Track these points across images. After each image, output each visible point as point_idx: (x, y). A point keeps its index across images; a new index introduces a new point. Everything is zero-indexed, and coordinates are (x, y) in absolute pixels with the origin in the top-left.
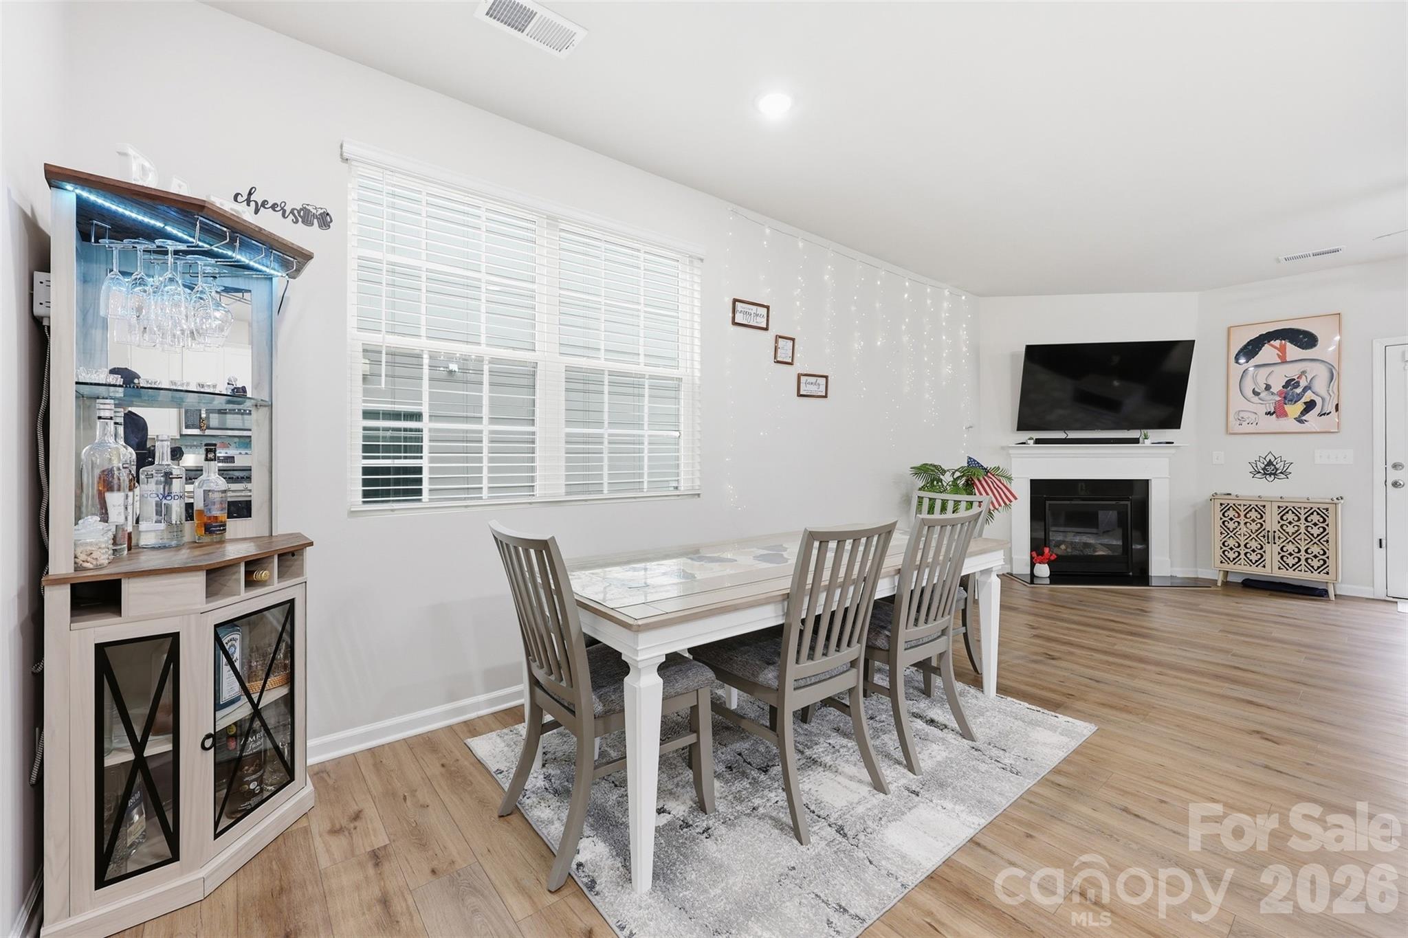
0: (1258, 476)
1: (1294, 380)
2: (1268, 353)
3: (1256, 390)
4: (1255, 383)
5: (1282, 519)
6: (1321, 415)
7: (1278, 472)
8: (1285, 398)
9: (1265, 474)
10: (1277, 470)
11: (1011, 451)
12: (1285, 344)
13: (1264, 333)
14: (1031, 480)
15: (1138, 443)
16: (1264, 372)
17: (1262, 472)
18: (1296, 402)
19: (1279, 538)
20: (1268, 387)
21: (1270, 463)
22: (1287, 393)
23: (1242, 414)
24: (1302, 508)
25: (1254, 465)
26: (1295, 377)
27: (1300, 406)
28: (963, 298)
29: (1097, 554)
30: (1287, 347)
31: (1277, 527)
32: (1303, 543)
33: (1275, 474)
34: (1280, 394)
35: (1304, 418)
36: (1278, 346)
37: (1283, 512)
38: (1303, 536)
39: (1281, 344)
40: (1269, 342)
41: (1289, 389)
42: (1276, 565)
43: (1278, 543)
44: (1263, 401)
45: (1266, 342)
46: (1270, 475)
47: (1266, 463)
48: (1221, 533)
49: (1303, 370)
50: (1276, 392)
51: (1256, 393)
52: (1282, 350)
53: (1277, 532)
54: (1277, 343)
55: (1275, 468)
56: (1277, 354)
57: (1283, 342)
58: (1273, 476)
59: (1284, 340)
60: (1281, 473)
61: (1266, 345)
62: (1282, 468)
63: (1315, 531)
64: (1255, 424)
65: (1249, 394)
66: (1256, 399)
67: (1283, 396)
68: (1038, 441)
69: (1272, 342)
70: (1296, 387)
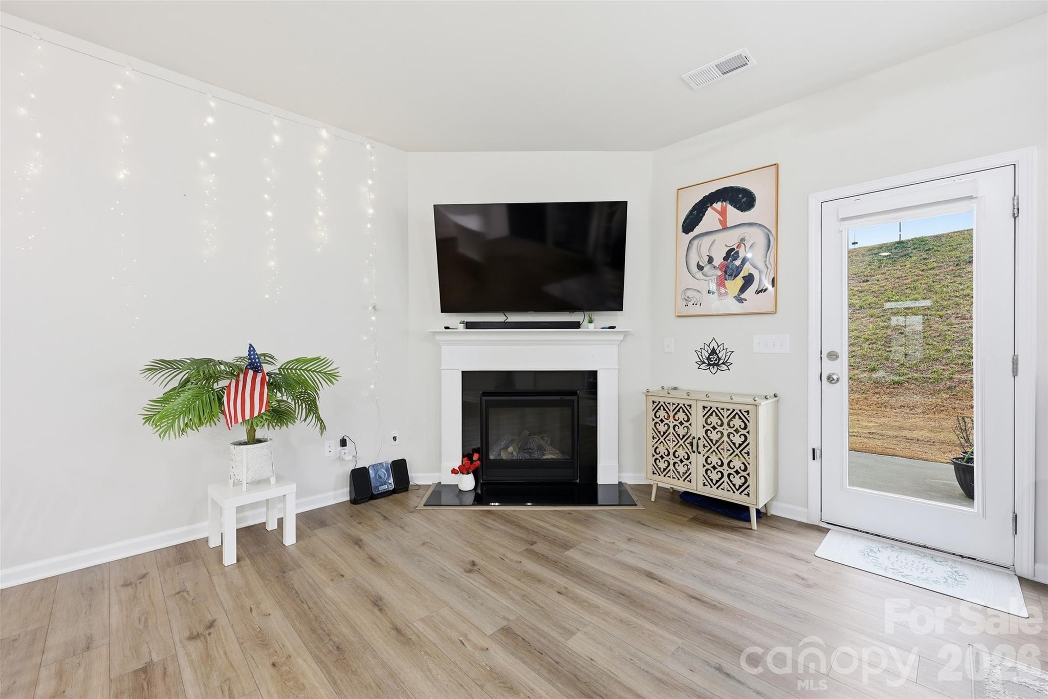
0: (703, 366)
1: (734, 249)
2: (710, 219)
3: (700, 263)
4: (700, 256)
5: (707, 423)
6: (758, 292)
7: (721, 362)
8: (725, 272)
9: (709, 365)
10: (720, 359)
11: (438, 338)
12: (726, 206)
13: (707, 194)
14: (463, 372)
15: (579, 327)
16: (707, 240)
17: (706, 362)
18: (736, 276)
19: (704, 446)
20: (711, 260)
21: (713, 352)
22: (727, 267)
23: (689, 293)
24: (725, 410)
25: (699, 353)
26: (735, 247)
27: (739, 281)
28: (368, 147)
29: (545, 457)
30: (728, 208)
31: (701, 433)
32: (726, 454)
33: (717, 365)
34: (720, 268)
35: (743, 296)
36: (720, 210)
37: (709, 412)
38: (725, 446)
39: (722, 205)
40: (711, 205)
41: (729, 261)
42: (701, 480)
43: (703, 453)
44: (706, 276)
45: (709, 205)
46: (714, 365)
47: (710, 352)
48: (654, 438)
49: (742, 237)
50: (717, 266)
51: (700, 268)
52: (723, 213)
53: (702, 439)
54: (718, 206)
55: (718, 357)
56: (719, 219)
57: (724, 203)
58: (715, 367)
59: (725, 202)
60: (723, 363)
61: (709, 209)
62: (723, 358)
63: (738, 440)
64: (699, 304)
65: (694, 268)
66: (699, 275)
67: (724, 269)
68: (469, 325)
69: (714, 205)
70: (735, 259)
